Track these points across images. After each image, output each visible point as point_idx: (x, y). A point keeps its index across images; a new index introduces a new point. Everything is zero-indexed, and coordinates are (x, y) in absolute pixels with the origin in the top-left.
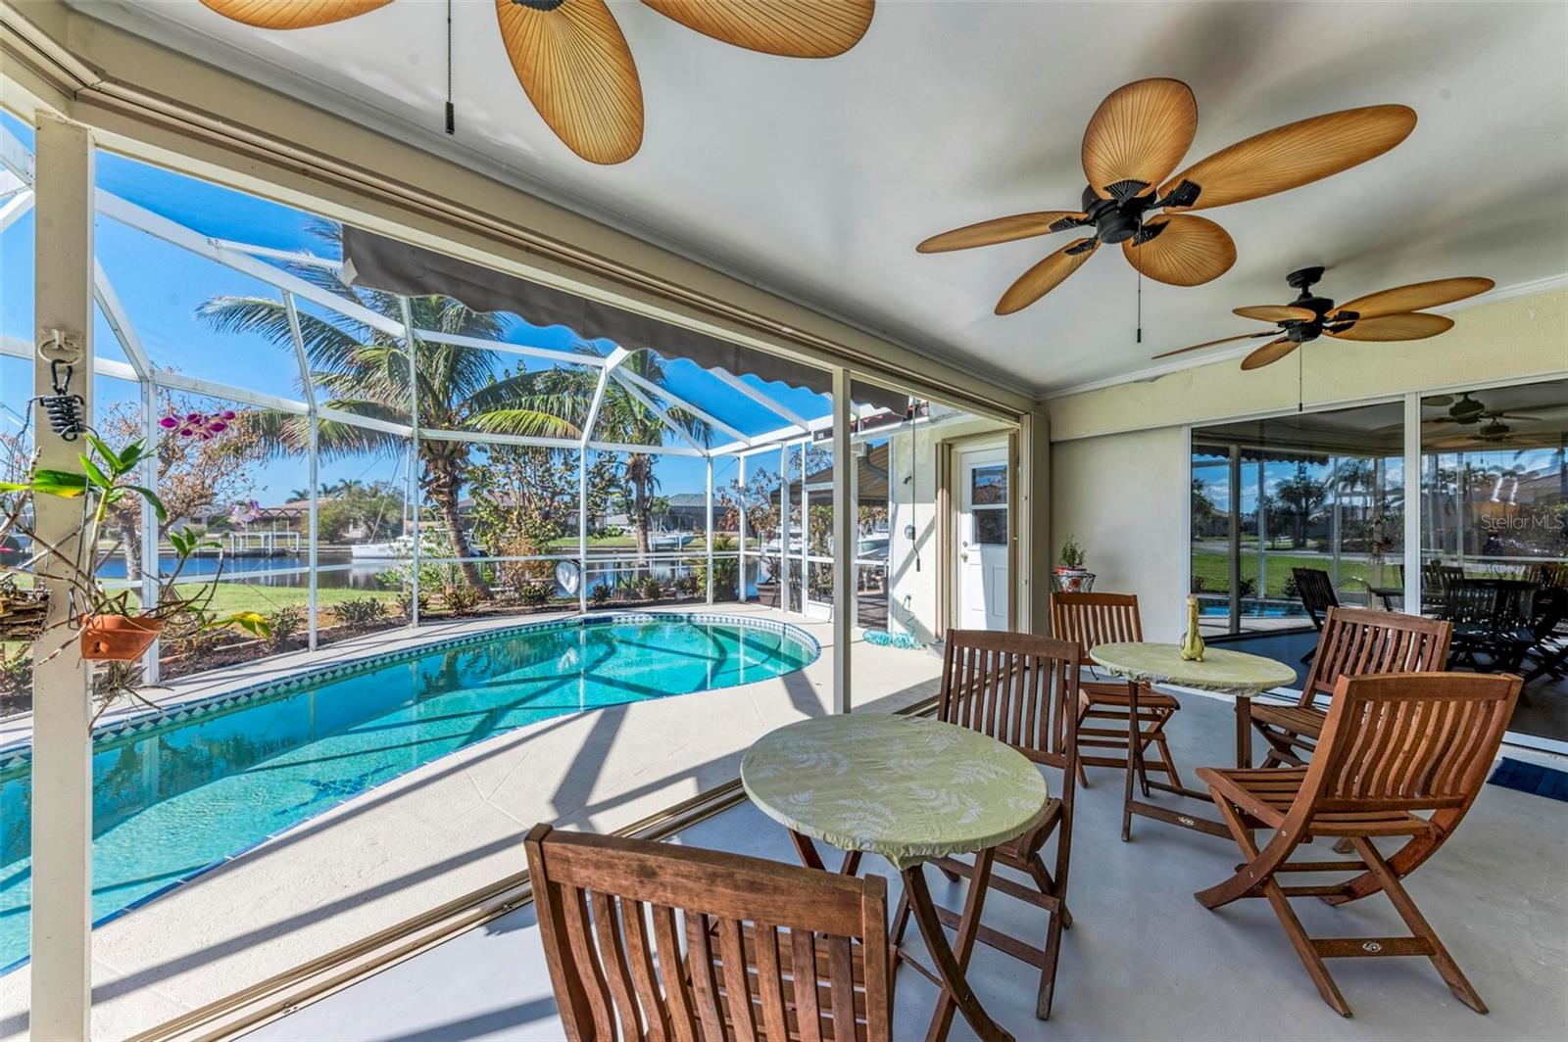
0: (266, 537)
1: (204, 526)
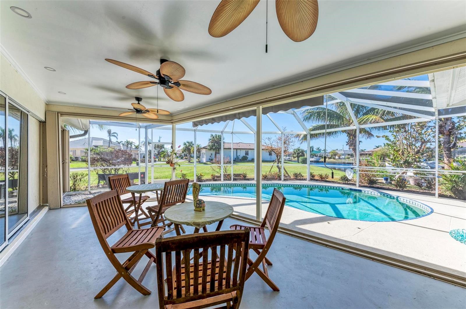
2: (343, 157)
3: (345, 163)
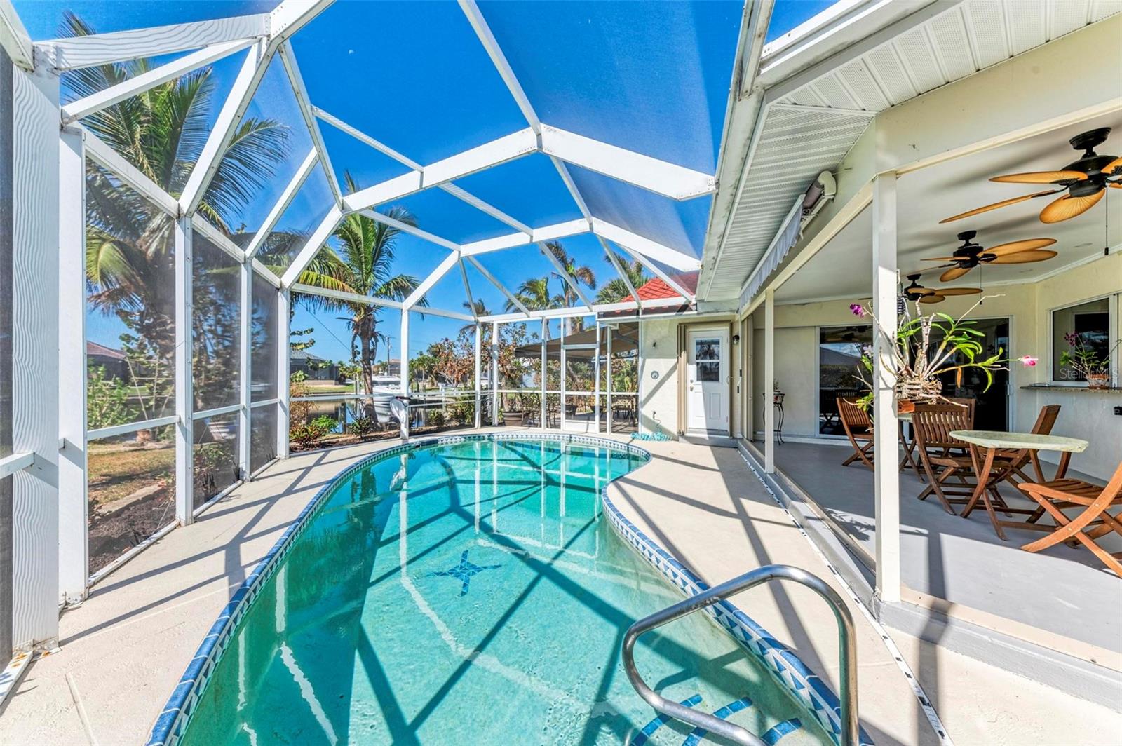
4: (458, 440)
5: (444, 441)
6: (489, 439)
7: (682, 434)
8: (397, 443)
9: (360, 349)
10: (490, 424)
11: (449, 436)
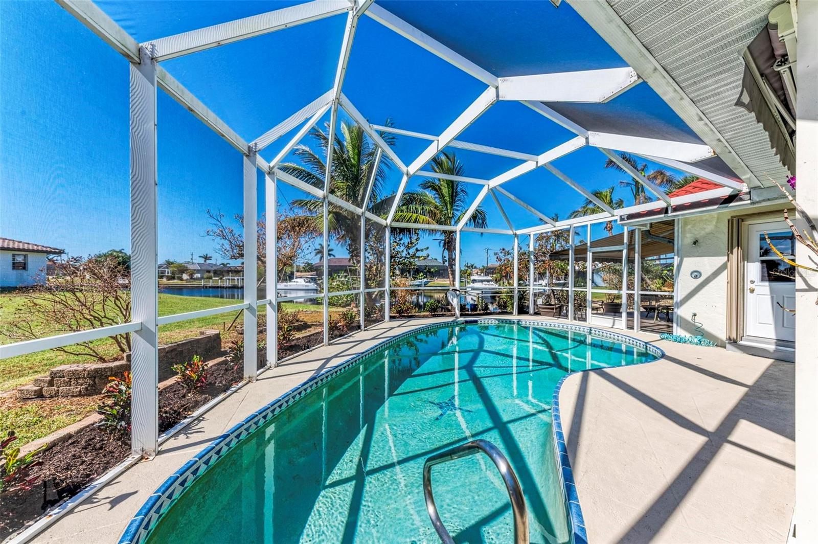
0: (238, 279)
1: (212, 274)
2: (199, 275)
3: (206, 287)
4: (493, 322)
5: (483, 322)
6: (518, 324)
7: (734, 342)
8: (450, 319)
9: (447, 258)
10: (527, 313)
11: (486, 319)
